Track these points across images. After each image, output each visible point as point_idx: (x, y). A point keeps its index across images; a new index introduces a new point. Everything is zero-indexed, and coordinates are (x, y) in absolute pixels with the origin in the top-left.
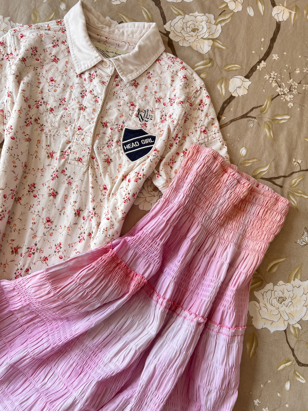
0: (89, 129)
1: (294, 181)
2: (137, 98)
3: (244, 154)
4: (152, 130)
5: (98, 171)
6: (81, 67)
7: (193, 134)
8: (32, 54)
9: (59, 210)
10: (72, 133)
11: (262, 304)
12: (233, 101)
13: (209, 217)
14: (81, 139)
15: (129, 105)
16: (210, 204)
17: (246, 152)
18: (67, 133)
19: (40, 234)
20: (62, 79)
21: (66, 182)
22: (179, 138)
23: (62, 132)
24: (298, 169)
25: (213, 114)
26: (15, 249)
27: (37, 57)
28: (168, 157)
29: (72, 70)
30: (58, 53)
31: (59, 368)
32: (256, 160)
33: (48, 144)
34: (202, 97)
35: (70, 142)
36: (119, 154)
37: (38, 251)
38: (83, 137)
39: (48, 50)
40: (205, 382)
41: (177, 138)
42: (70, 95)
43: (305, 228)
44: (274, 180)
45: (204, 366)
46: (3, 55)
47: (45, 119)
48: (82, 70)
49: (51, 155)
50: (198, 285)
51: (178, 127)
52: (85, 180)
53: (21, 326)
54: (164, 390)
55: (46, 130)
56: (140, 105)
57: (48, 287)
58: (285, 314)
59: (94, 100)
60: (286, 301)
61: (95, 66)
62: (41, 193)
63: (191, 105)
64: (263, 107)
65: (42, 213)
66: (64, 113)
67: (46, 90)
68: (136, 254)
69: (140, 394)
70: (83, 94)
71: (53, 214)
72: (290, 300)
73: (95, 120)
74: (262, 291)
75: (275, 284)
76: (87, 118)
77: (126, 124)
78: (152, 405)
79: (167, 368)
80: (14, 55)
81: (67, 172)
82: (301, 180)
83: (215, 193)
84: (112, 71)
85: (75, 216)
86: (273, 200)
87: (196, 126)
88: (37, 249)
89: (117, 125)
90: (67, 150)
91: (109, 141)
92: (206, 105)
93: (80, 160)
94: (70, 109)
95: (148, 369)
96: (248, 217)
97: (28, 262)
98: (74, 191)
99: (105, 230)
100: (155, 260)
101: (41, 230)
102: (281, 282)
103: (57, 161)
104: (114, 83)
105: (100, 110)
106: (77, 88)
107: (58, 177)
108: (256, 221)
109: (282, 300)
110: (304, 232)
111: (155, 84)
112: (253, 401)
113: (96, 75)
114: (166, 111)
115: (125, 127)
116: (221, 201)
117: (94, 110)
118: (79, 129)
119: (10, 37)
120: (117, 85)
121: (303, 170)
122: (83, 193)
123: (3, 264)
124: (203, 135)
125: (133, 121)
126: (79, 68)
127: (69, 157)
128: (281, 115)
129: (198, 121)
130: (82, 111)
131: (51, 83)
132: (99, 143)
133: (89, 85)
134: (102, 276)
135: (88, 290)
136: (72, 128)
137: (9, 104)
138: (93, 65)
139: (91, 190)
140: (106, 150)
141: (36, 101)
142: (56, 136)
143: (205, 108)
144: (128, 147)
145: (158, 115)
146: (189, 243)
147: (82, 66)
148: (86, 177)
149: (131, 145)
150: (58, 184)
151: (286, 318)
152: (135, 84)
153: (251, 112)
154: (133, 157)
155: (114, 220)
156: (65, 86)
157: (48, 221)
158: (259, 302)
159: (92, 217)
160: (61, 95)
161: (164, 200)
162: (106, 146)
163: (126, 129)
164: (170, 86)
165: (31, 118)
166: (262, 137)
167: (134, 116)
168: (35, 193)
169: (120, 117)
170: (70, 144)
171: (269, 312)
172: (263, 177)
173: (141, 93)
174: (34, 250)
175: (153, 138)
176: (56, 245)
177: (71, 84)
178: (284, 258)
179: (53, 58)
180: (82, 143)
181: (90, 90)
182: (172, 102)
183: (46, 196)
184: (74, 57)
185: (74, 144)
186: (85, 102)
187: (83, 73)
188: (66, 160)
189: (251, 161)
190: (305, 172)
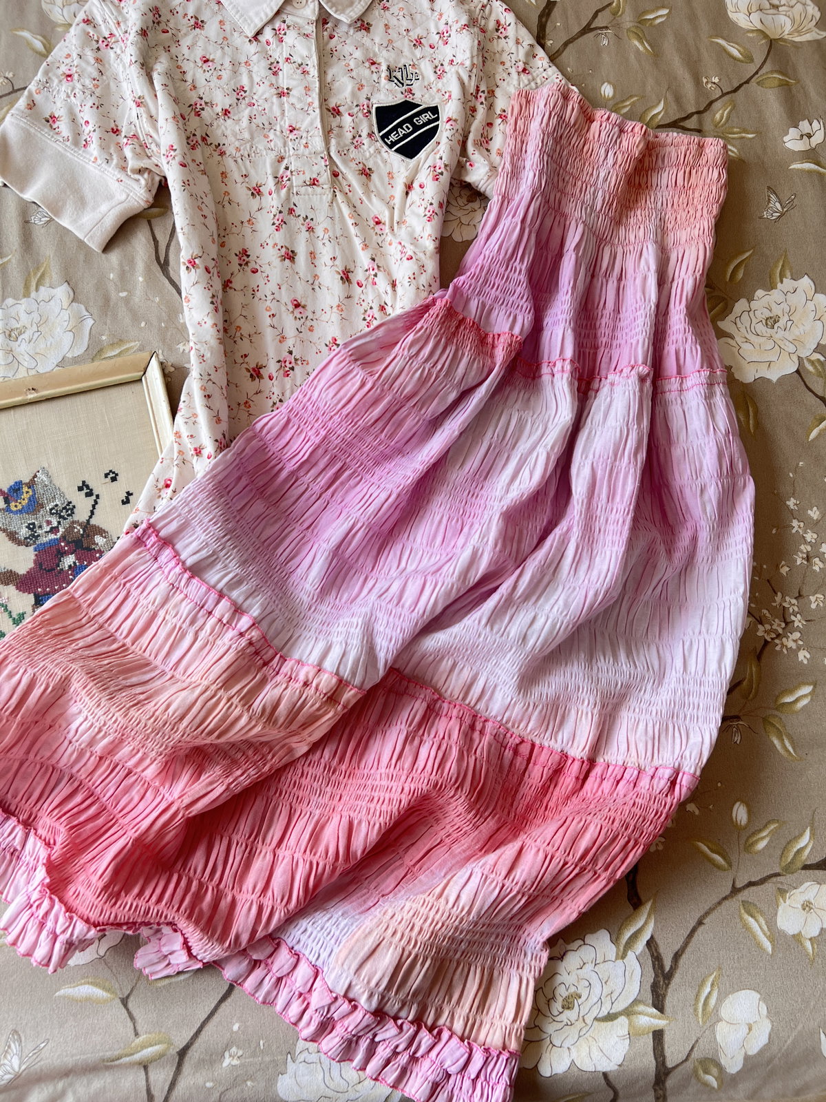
0: (312, 123)
1: (718, 116)
2: (377, 50)
3: (611, 95)
4: (426, 96)
5: (353, 195)
6: (252, 22)
7: (506, 82)
8: (154, 23)
9: (310, 283)
10: (282, 141)
11: (738, 339)
12: (555, 9)
13: (592, 208)
14: (302, 147)
15: (367, 64)
16: (584, 185)
17: (613, 89)
18: (272, 143)
19: (290, 332)
20: (224, 54)
21: (304, 229)
22: (483, 92)
23: (261, 145)
24: (719, 93)
25: (528, 39)
26: (254, 369)
27: (163, 26)
28: (477, 130)
29: (236, 34)
30: (199, 9)
31: (419, 539)
32: (635, 98)
33: (244, 173)
34: (497, 15)
35: (282, 158)
36: (381, 156)
37: (299, 362)
38: (304, 141)
39: (178, 9)
40: (689, 474)
41: (480, 94)
42: (251, 78)
43: (769, 188)
44: (681, 124)
45: (677, 452)
46: (97, 41)
47: (219, 132)
48: (256, 25)
49: (256, 192)
50: (613, 331)
51: (474, 70)
52: (337, 216)
53: (320, 497)
54: (622, 495)
55: (230, 150)
56: (386, 60)
57: (358, 375)
58: (787, 343)
59: (299, 71)
60: (780, 321)
61: (278, 13)
62: (263, 261)
63: (483, 31)
64: (614, 4)
65: (280, 293)
66: (251, 111)
67: (201, 82)
68: (484, 305)
69: (583, 516)
70: (275, 70)
71: (301, 292)
72: (786, 318)
73: (316, 104)
74: (731, 317)
75: (750, 299)
76: (298, 106)
77: (373, 100)
78: (611, 527)
79: (615, 460)
80: (118, 35)
81: (298, 211)
82: (731, 111)
83: (587, 164)
84: (315, 10)
85: (344, 283)
86: (694, 147)
87: (506, 66)
88: (296, 360)
89: (357, 106)
90: (284, 172)
91: (354, 137)
92: (509, 25)
93: (314, 182)
94: (261, 102)
95: (582, 475)
96: (660, 196)
97: (288, 386)
98: (324, 241)
99: (412, 278)
100: (522, 307)
101: (289, 324)
102: (760, 293)
103: (274, 195)
104: (325, 33)
105: (317, 84)
106: (259, 61)
107: (285, 223)
108: (677, 196)
109: (772, 322)
110: (769, 196)
111: (401, 17)
112: (785, 504)
113: (286, 28)
114: (440, 57)
115: (375, 106)
116: (602, 175)
117: (307, 88)
118: (291, 131)
119: (99, 6)
120: (331, 37)
121: (728, 93)
122: (342, 239)
123: (242, 403)
124: (524, 77)
125: (385, 91)
126: (249, 25)
127: (292, 183)
128: (653, 11)
129: (505, 57)
130: (284, 99)
131: (205, 66)
132: (338, 144)
133: (279, 50)
134: (443, 340)
135: (428, 366)
136: (278, 133)
137: (145, 120)
138: (276, 10)
139: (353, 230)
140: (353, 153)
141: (189, 106)
142: (253, 155)
143: (511, 31)
144: (393, 138)
145: (426, 69)
146: (574, 256)
147: (254, 18)
148: (336, 211)
149: (397, 133)
150: (291, 237)
151: (791, 348)
152: (363, 24)
153: (596, 20)
154: (410, 151)
155: (421, 255)
156: (235, 64)
157: (297, 306)
158: (732, 337)
159: (376, 275)
160: (232, 82)
161: (500, 197)
162: (352, 148)
163: (377, 109)
164: (429, 12)
165: (194, 135)
166: (632, 57)
167: (383, 81)
168: (252, 265)
169: (359, 89)
170: (285, 162)
171: (758, 347)
172: (661, 123)
173: (382, 39)
174: (290, 363)
175: (435, 110)
176: (327, 345)
177: (243, 59)
178: (749, 250)
179: (192, 21)
180: (307, 152)
181: (285, 56)
182: (445, 38)
183: (276, 261)
184: (233, 9)
185: (292, 159)
186: (284, 81)
187: (259, 33)
188: (289, 190)
189: (628, 103)
190: (733, 94)
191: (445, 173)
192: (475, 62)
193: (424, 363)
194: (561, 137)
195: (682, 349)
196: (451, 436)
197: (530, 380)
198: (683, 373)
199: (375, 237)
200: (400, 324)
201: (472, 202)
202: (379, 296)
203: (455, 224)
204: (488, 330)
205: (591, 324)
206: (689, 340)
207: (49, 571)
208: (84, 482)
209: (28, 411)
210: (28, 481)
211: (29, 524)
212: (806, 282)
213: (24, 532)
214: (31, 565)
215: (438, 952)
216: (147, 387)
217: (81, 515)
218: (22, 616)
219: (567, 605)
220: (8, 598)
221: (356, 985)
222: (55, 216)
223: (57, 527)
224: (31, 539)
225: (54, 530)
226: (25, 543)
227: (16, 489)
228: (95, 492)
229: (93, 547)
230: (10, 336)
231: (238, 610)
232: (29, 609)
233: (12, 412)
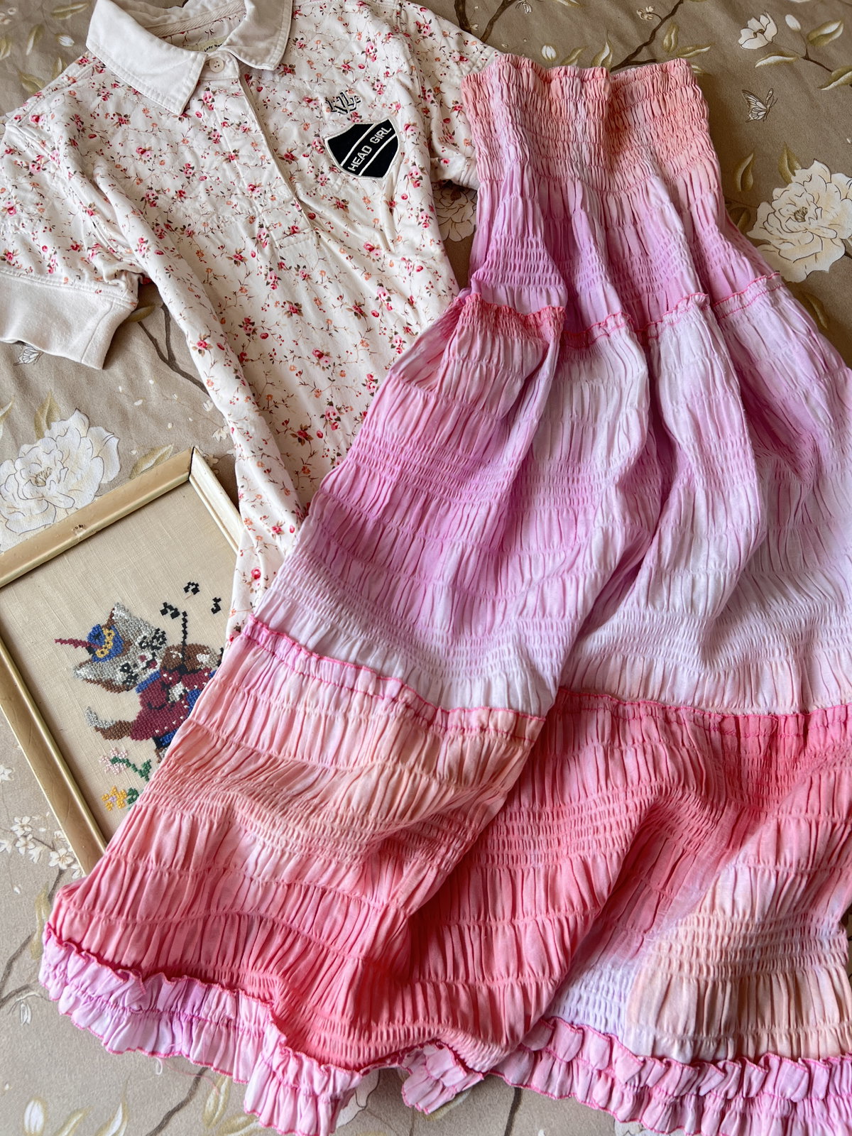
0: (271, 175)
1: (666, 42)
2: (309, 87)
3: (554, 55)
4: (374, 114)
5: (337, 231)
6: (176, 100)
7: (447, 75)
8: (79, 131)
9: (325, 329)
10: (246, 201)
11: (774, 242)
13: (581, 162)
14: (269, 201)
15: (304, 103)
16: (565, 144)
17: (553, 50)
18: (238, 208)
19: (323, 384)
20: (158, 139)
21: (300, 279)
22: (430, 91)
23: (227, 213)
24: (658, 21)
25: (454, 30)
26: (299, 433)
27: (88, 132)
28: (437, 128)
29: (163, 118)
30: (118, 105)
31: (534, 545)
32: (579, 51)
33: (220, 245)
34: (415, 18)
35: (253, 218)
36: (351, 185)
37: (343, 411)
38: (269, 195)
39: (98, 111)
40: (786, 385)
41: (427, 94)
42: (193, 153)
43: (744, 92)
44: (634, 60)
45: (764, 369)
46: (28, 167)
47: (181, 215)
49: (239, 259)
50: (649, 274)
51: (414, 73)
52: (328, 255)
53: (414, 537)
54: (732, 427)
55: (198, 228)
56: (322, 94)
58: (824, 230)
59: (240, 131)
60: (809, 212)
61: (199, 83)
62: (270, 322)
63: (407, 35)
65: (299, 349)
66: (206, 184)
67: (145, 173)
68: (512, 291)
69: (700, 461)
70: (214, 138)
71: (319, 341)
72: (813, 207)
73: (269, 155)
74: (758, 224)
75: (770, 201)
76: (251, 164)
77: (323, 135)
78: (733, 463)
79: (710, 394)
80: (46, 155)
81: (287, 264)
82: (676, 33)
83: (560, 124)
84: (235, 68)
85: (359, 318)
86: (658, 74)
87: (442, 61)
88: (339, 409)
89: (309, 145)
90: (260, 231)
91: (317, 176)
92: (430, 22)
93: (294, 231)
94: (212, 173)
95: (681, 422)
96: (642, 132)
97: (341, 438)
98: (324, 284)
99: (430, 286)
100: (550, 279)
101: (319, 376)
102: (777, 192)
103: (258, 256)
104: (252, 88)
105: (263, 137)
106: (196, 135)
107: (279, 279)
108: (659, 126)
109: (801, 215)
110: (748, 98)
111: (321, 50)
113: (212, 94)
114: (373, 74)
115: (326, 140)
116: (579, 128)
117: (254, 144)
118: (253, 190)
119: (17, 133)
120: (259, 90)
121: (667, 18)
122: (341, 276)
123: (300, 470)
124: (463, 65)
125: (331, 123)
126: (174, 104)
127: (272, 239)
129: (438, 53)
130: (235, 162)
131: (144, 157)
132: (304, 186)
133: (212, 118)
134: (488, 333)
135: (484, 363)
136: (240, 196)
137: (103, 226)
138: (196, 80)
139: (349, 264)
140: (322, 191)
141: (142, 200)
142: (222, 225)
143: (434, 27)
144: (355, 164)
145: (364, 89)
146: (583, 214)
147: (177, 96)
148: (326, 251)
149: (358, 158)
150: (289, 290)
151: (831, 234)
152: (286, 68)
154: (378, 170)
155: (431, 262)
156: (173, 146)
157: (320, 356)
158: (768, 243)
159: (389, 300)
160: (177, 163)
161: (488, 182)
162: (319, 186)
163: (330, 142)
164: (347, 36)
165: (157, 225)
166: (560, 14)
167: (326, 114)
168: (260, 331)
169: (305, 129)
170: (257, 221)
171: (797, 244)
172: (613, 66)
173: (309, 76)
174: (334, 414)
175: (387, 124)
176: (364, 385)
177: (180, 138)
178: (750, 155)
179: (116, 119)
180: (276, 204)
181: (220, 122)
182: (372, 55)
183: (284, 319)
184: (152, 94)
185: (263, 216)
186: (228, 145)
187: (187, 108)
188: (272, 245)
189: (574, 58)
190: (673, 17)
191: (424, 176)
192: (412, 64)
193: (479, 361)
194: (526, 105)
195: (728, 266)
196: (531, 426)
197: (584, 350)
198: (737, 289)
199: (374, 264)
200: (438, 334)
201: (457, 199)
202: (399, 319)
203: (448, 226)
204: (525, 313)
205: (623, 276)
206: (733, 255)
207: (160, 708)
208: (165, 604)
209: (82, 551)
210: (106, 623)
211: (123, 666)
212: (817, 167)
213: (120, 677)
214: (140, 708)
215: (734, 972)
216: (198, 485)
217: (174, 639)
218: (148, 766)
219: (721, 556)
220: (127, 752)
221: (662, 1038)
222: (43, 348)
223: (154, 660)
224: (130, 682)
225: (151, 664)
226: (125, 687)
227: (97, 634)
228: (181, 611)
229: (198, 667)
230: (37, 482)
231: (380, 677)
232: (154, 757)
233: (65, 557)
